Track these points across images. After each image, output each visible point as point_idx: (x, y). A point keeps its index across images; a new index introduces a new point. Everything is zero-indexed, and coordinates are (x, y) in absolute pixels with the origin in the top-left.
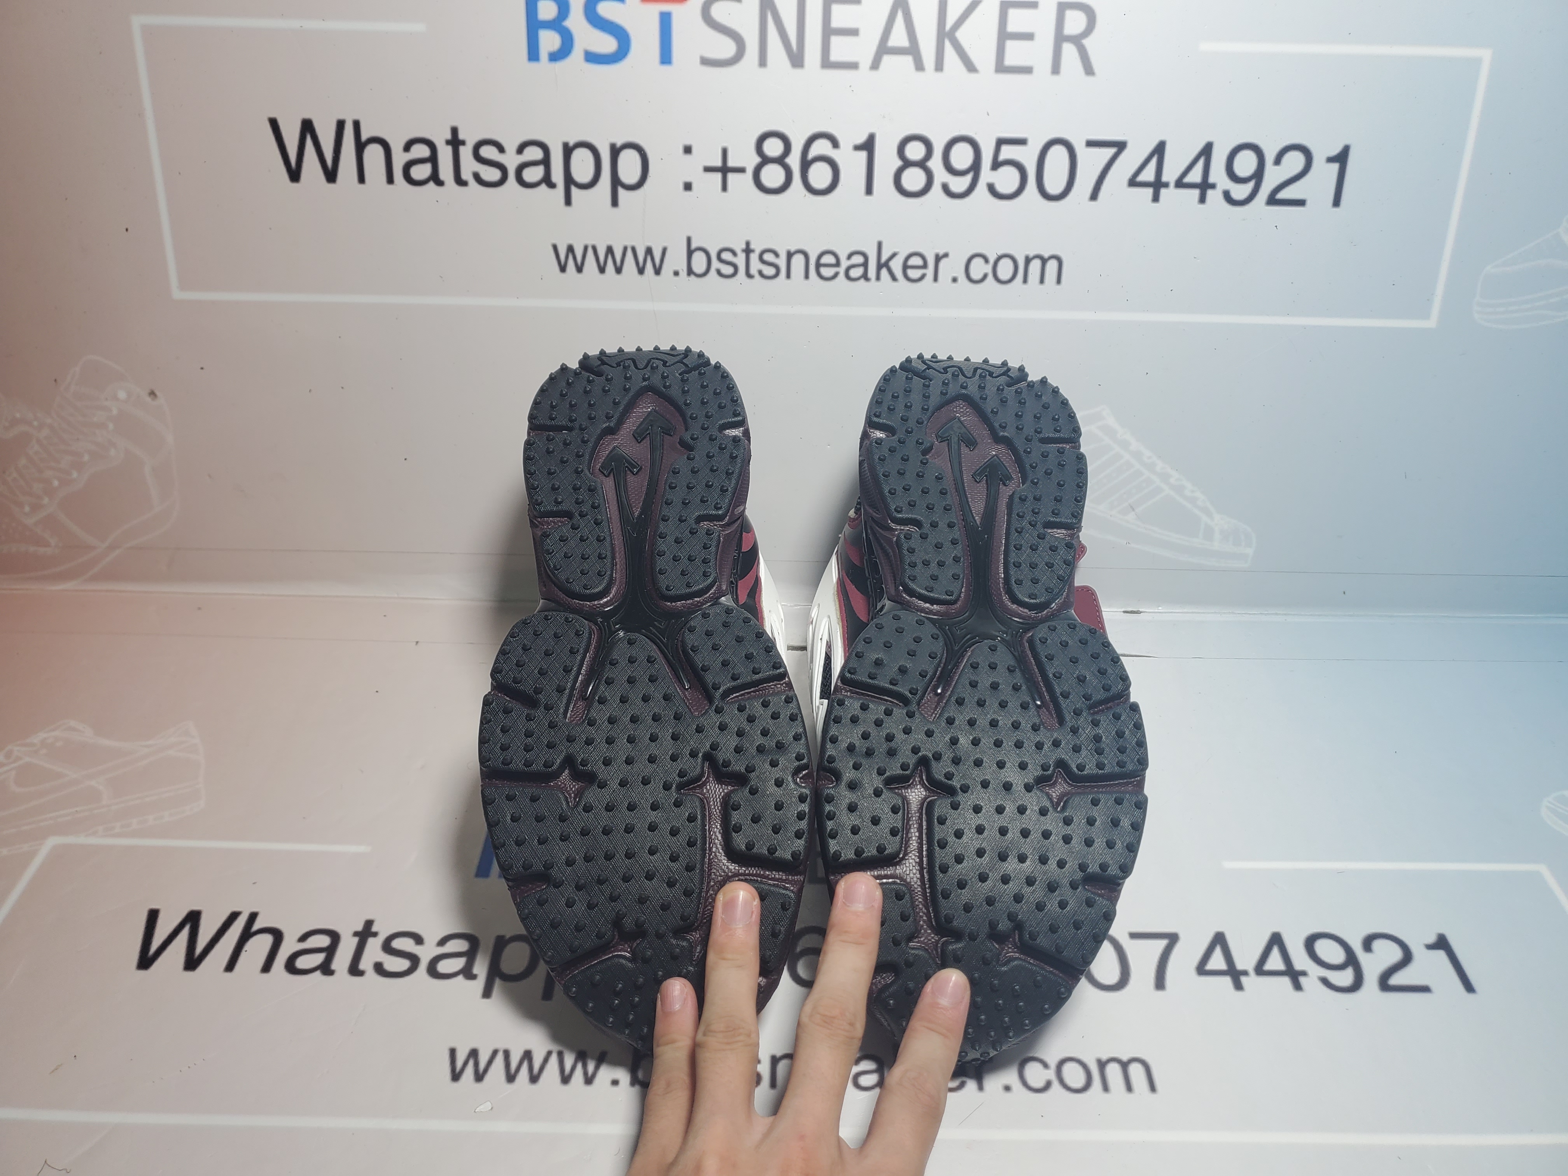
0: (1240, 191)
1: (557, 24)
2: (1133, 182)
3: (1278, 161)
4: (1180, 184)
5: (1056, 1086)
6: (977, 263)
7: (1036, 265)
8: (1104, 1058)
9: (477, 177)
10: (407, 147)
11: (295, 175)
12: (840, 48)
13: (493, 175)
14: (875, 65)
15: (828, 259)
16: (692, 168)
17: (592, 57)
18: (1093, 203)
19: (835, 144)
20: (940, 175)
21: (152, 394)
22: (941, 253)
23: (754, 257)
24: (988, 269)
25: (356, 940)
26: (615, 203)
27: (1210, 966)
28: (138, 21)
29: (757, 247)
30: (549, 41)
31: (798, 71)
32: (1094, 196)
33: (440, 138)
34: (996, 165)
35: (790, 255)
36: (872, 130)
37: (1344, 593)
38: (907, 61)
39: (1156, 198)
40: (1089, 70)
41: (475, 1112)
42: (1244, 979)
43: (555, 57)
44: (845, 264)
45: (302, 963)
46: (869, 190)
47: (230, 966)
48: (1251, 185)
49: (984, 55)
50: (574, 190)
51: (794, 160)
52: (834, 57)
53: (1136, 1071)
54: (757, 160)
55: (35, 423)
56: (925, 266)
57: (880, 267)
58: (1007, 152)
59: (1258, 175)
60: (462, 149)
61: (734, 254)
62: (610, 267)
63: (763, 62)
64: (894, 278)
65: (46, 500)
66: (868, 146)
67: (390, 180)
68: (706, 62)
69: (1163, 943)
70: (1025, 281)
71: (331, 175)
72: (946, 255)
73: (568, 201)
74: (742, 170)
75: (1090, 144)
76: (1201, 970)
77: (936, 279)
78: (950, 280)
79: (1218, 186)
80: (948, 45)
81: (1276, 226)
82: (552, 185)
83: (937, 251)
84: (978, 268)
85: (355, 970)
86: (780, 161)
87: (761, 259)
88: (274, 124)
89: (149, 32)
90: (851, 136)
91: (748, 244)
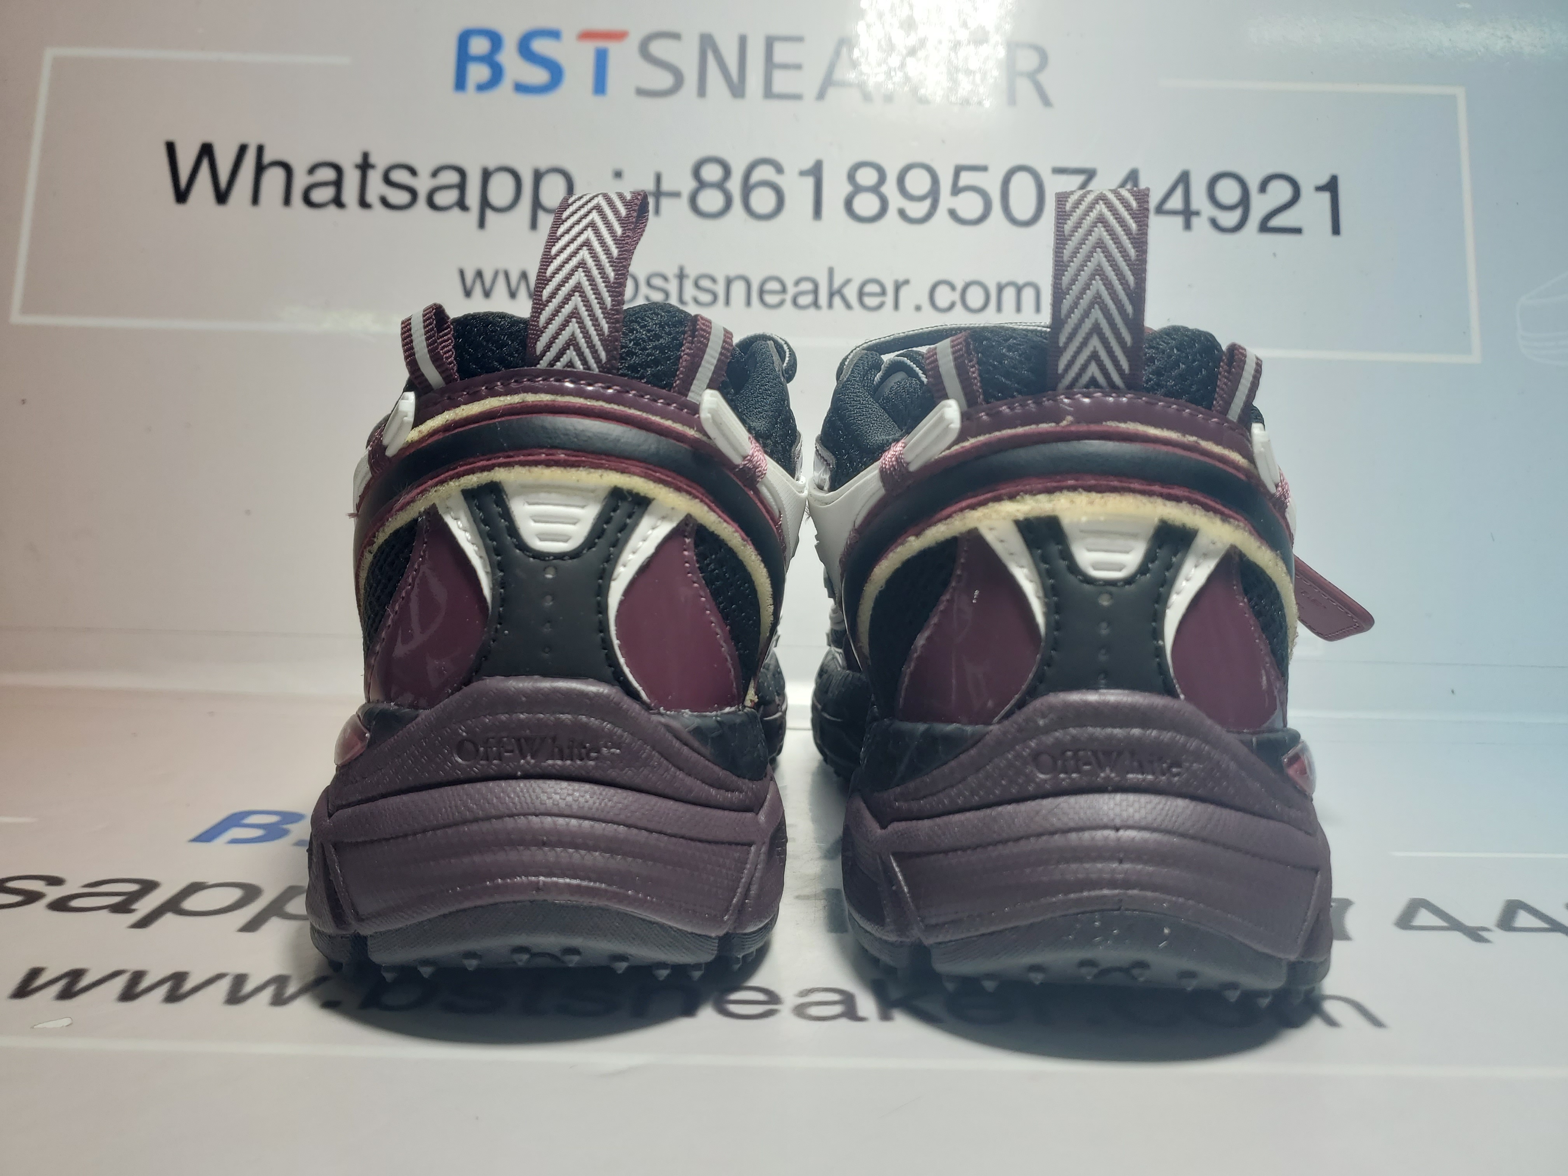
0: (1228, 219)
3: (1263, 188)
4: (1162, 210)
7: (1009, 294)
9: (383, 200)
10: (312, 171)
11: (181, 196)
13: (401, 197)
14: (821, 95)
15: (773, 286)
17: (521, 88)
19: (779, 169)
20: (896, 200)
22: (901, 279)
23: (688, 285)
24: (956, 296)
26: (533, 225)
28: (50, 53)
29: (692, 272)
30: (478, 73)
33: (349, 162)
34: (956, 190)
35: (729, 282)
36: (819, 156)
37: (1453, 692)
43: (482, 88)
44: (791, 290)
46: (817, 215)
48: (1238, 212)
50: (490, 214)
51: (734, 186)
54: (694, 184)
56: (883, 293)
57: (831, 295)
58: (966, 179)
59: (1245, 202)
60: (371, 173)
61: (665, 279)
62: (522, 293)
63: (702, 91)
64: (848, 306)
67: (287, 201)
68: (641, 92)
70: (999, 307)
71: (222, 197)
72: (907, 282)
73: (482, 224)
74: (676, 195)
75: (1057, 171)
77: (896, 306)
78: (913, 306)
79: (1203, 213)
82: (465, 208)
83: (896, 278)
84: (944, 298)
86: (720, 186)
87: (697, 285)
88: (171, 148)
89: (58, 63)
90: (796, 163)
91: (681, 269)
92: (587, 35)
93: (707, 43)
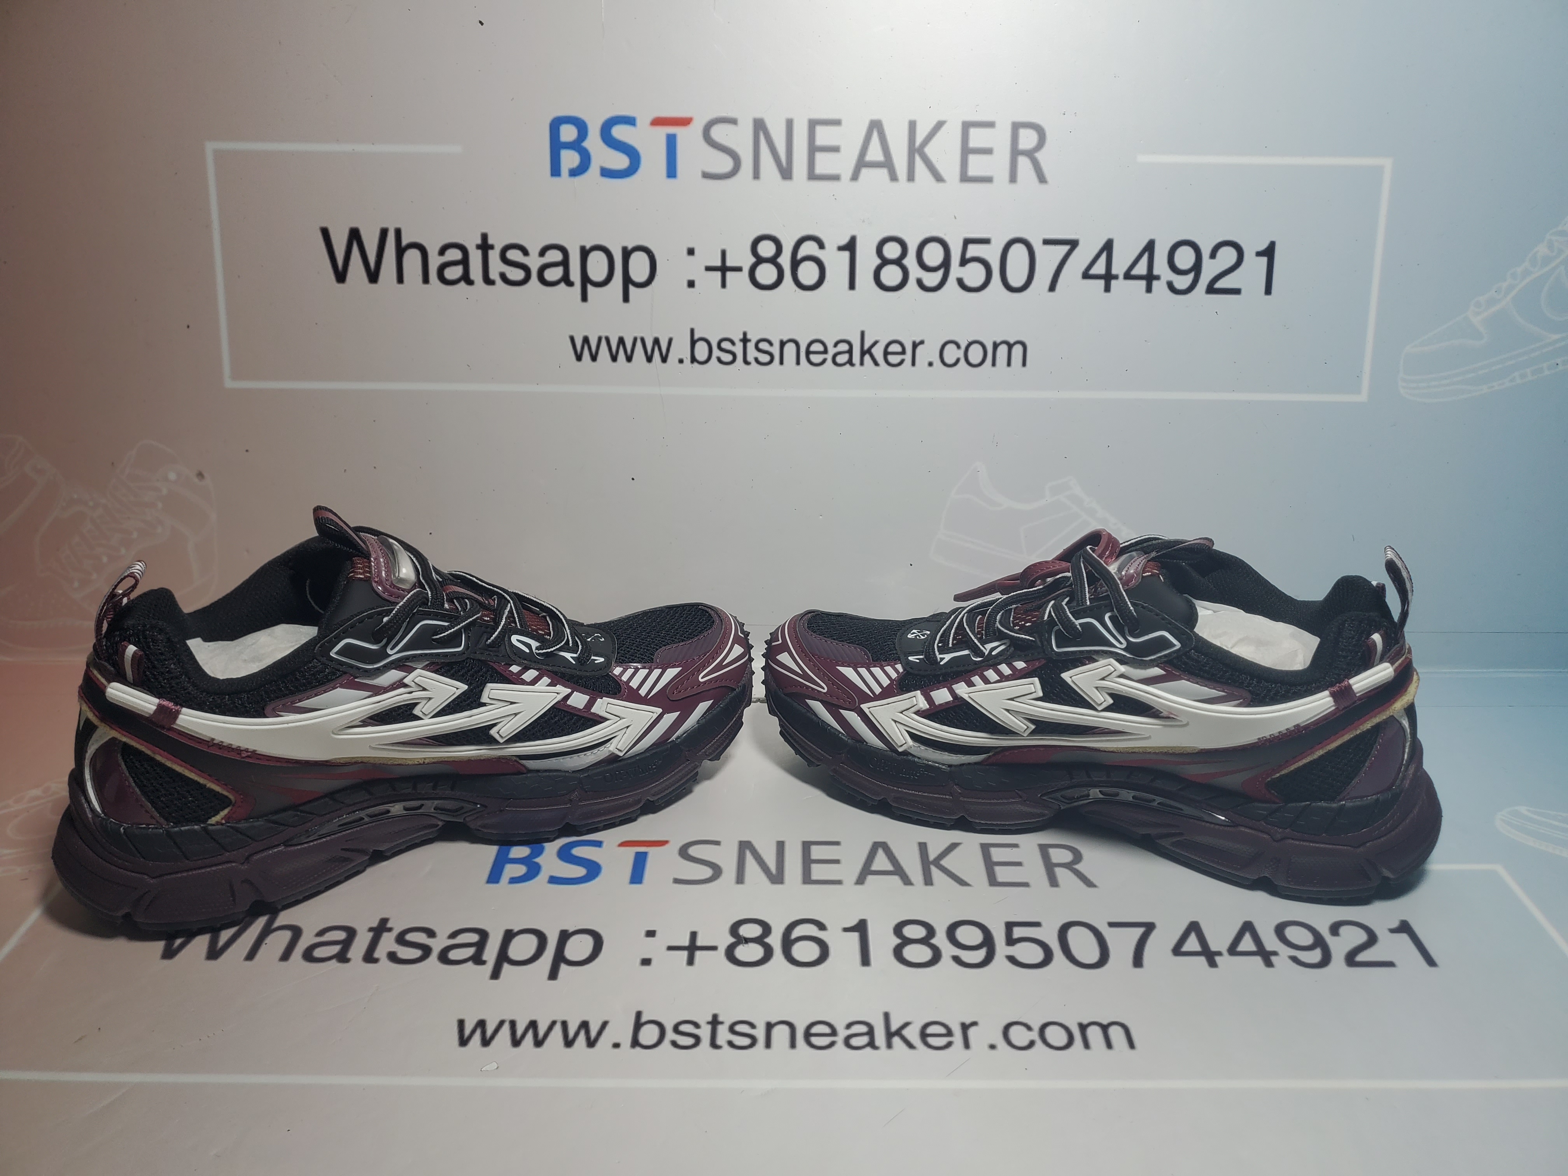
0: (1182, 282)
1: (577, 145)
2: (1086, 275)
3: (1213, 255)
4: (1128, 276)
5: (1039, 1043)
7: (1003, 350)
8: (1085, 1022)
9: (503, 277)
10: (442, 252)
11: (341, 276)
12: (824, 163)
13: (517, 274)
14: (855, 177)
15: (817, 347)
16: (695, 268)
17: (606, 173)
18: (1051, 294)
19: (821, 246)
20: (915, 272)
21: (200, 475)
22: (918, 341)
23: (751, 346)
24: (960, 354)
25: (371, 934)
26: (626, 299)
27: (1186, 948)
28: (210, 147)
29: (753, 337)
30: (569, 159)
31: (787, 183)
32: (1052, 288)
33: (472, 242)
34: (964, 261)
35: (783, 344)
36: (854, 233)
38: (884, 172)
39: (1107, 289)
40: (1042, 179)
41: (481, 1070)
42: (1218, 959)
43: (574, 173)
44: (832, 351)
45: (318, 953)
46: (852, 286)
47: (251, 955)
48: (1191, 276)
49: (949, 166)
50: (590, 288)
51: (785, 260)
52: (819, 170)
53: (1116, 1033)
54: (753, 260)
55: (91, 504)
56: (903, 352)
57: (863, 353)
58: (973, 251)
59: (1197, 268)
60: (490, 252)
61: (733, 343)
62: (621, 356)
63: (756, 175)
64: (876, 364)
65: (94, 576)
66: (850, 246)
67: (426, 280)
68: (706, 175)
69: (1141, 930)
70: (994, 364)
71: (373, 276)
72: (922, 342)
73: (584, 298)
74: (739, 269)
75: (1046, 242)
76: (1177, 951)
77: (913, 364)
78: (926, 364)
79: (1162, 278)
80: (918, 159)
81: (1217, 312)
82: (570, 284)
83: (914, 339)
84: (951, 354)
85: (369, 957)
86: (773, 260)
87: (757, 348)
88: (325, 232)
89: (219, 155)
90: (835, 238)
91: (745, 334)
92: (658, 122)
93: (759, 126)
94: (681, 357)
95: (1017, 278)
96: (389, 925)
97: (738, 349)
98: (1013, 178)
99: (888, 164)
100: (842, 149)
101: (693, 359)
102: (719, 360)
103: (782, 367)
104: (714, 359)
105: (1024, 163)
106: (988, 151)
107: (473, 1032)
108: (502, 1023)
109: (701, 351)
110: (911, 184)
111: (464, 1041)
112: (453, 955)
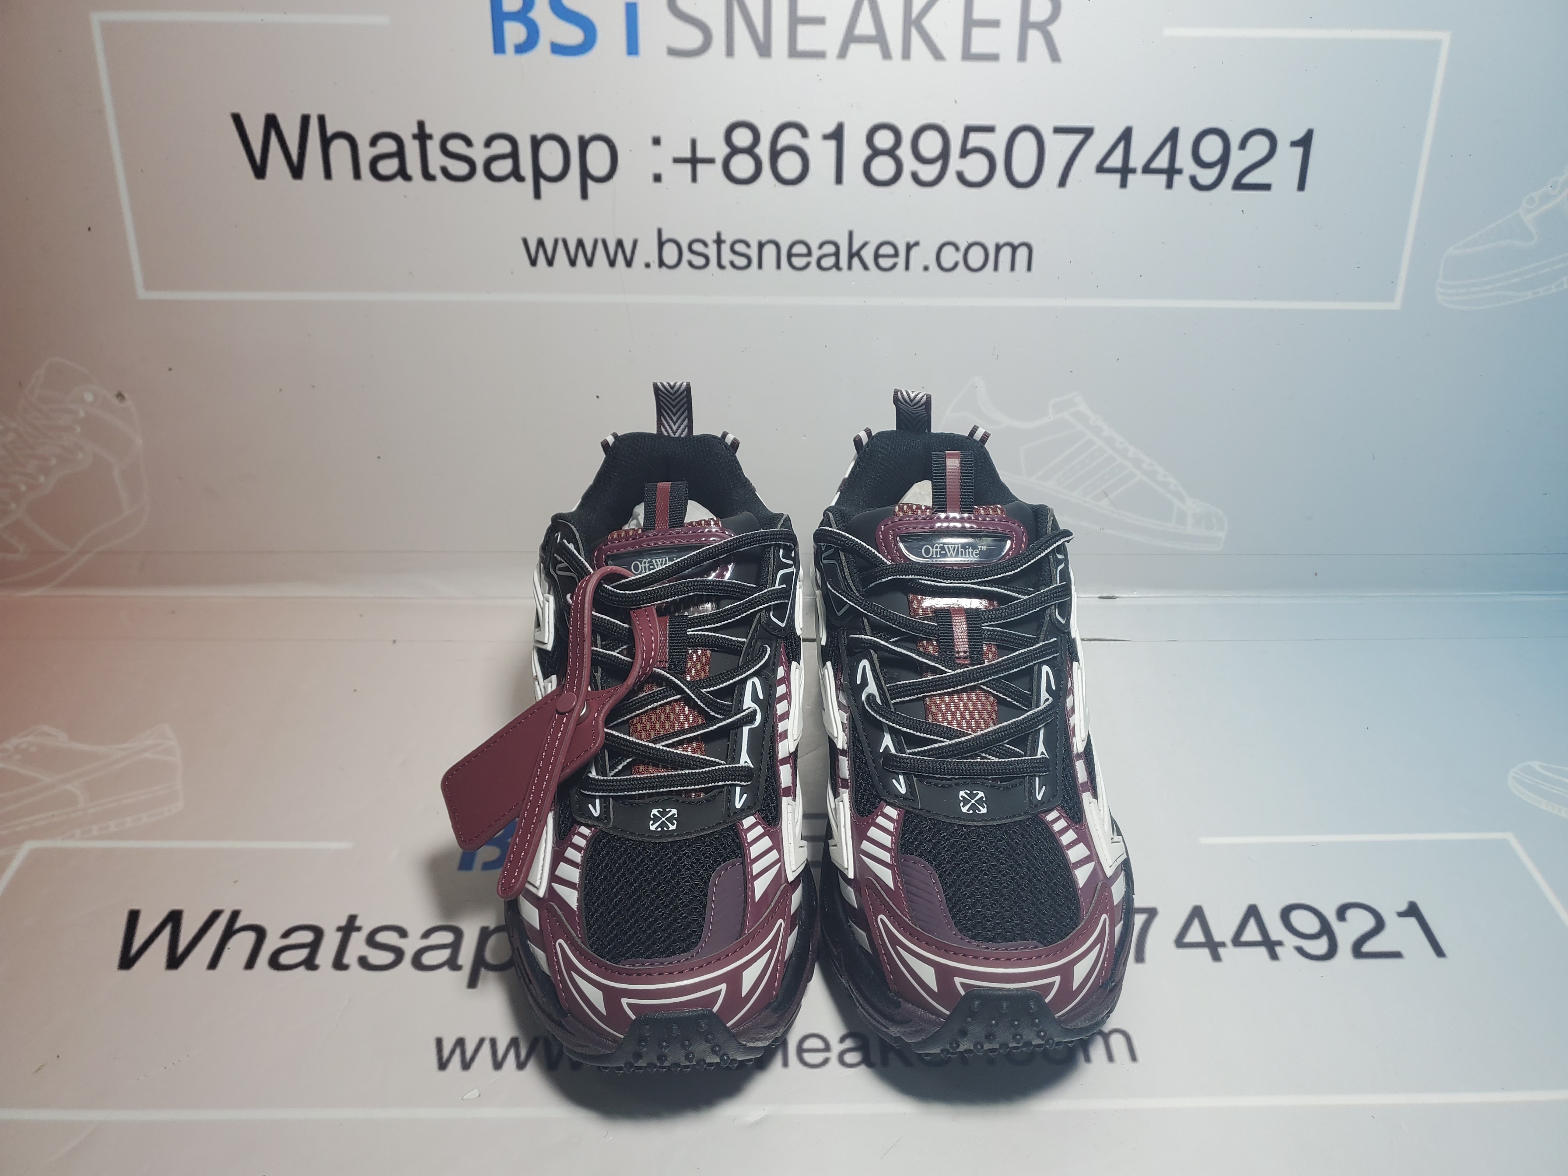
0: (1207, 176)
1: (522, 16)
2: (1101, 169)
3: (1243, 146)
4: (1147, 169)
6: (948, 251)
7: (1006, 252)
9: (445, 171)
10: (374, 142)
11: (260, 171)
12: (807, 38)
13: (461, 168)
14: (843, 53)
15: (800, 249)
16: (661, 159)
17: (558, 49)
18: (1061, 190)
19: (804, 134)
20: (910, 164)
21: (120, 395)
22: (912, 242)
23: (725, 248)
24: (959, 257)
25: (339, 935)
26: (584, 195)
27: (1188, 939)
28: (97, 18)
29: (728, 238)
30: (515, 32)
31: (765, 61)
32: (1062, 183)
33: (407, 132)
34: (965, 153)
35: (761, 246)
36: (840, 119)
37: (1316, 574)
38: (875, 49)
39: (1124, 184)
40: (1055, 57)
41: (462, 1099)
42: (1222, 951)
43: (520, 49)
44: (816, 254)
45: (286, 958)
46: (839, 180)
47: (213, 964)
48: (1217, 170)
49: (950, 43)
50: (543, 183)
51: (763, 151)
52: (801, 46)
53: (1117, 1043)
54: (727, 150)
56: (896, 255)
57: (851, 256)
58: (975, 140)
59: (1224, 160)
60: (429, 143)
61: (705, 244)
62: (581, 260)
63: (730, 52)
64: (866, 267)
65: (13, 506)
66: (837, 135)
67: (357, 175)
68: (673, 52)
69: (1143, 918)
70: (996, 268)
71: (297, 171)
72: (917, 244)
73: (537, 195)
74: (711, 161)
75: (1058, 130)
76: (1180, 941)
77: (907, 267)
78: (921, 268)
79: (1185, 172)
81: (1242, 211)
82: (520, 179)
83: (908, 240)
84: (949, 257)
85: (339, 964)
86: (750, 151)
87: (733, 250)
88: (237, 119)
89: (108, 28)
90: (819, 125)
91: (719, 235)
94: (647, 260)
95: (1023, 172)
96: (358, 923)
97: (712, 252)
98: (1022, 56)
99: (880, 38)
100: (828, 21)
101: (661, 263)
102: (690, 264)
103: (760, 272)
104: (684, 262)
105: (1035, 38)
106: (995, 24)
107: (452, 1052)
108: (482, 1041)
109: (670, 254)
110: (906, 63)
111: (443, 1065)
112: (428, 959)
